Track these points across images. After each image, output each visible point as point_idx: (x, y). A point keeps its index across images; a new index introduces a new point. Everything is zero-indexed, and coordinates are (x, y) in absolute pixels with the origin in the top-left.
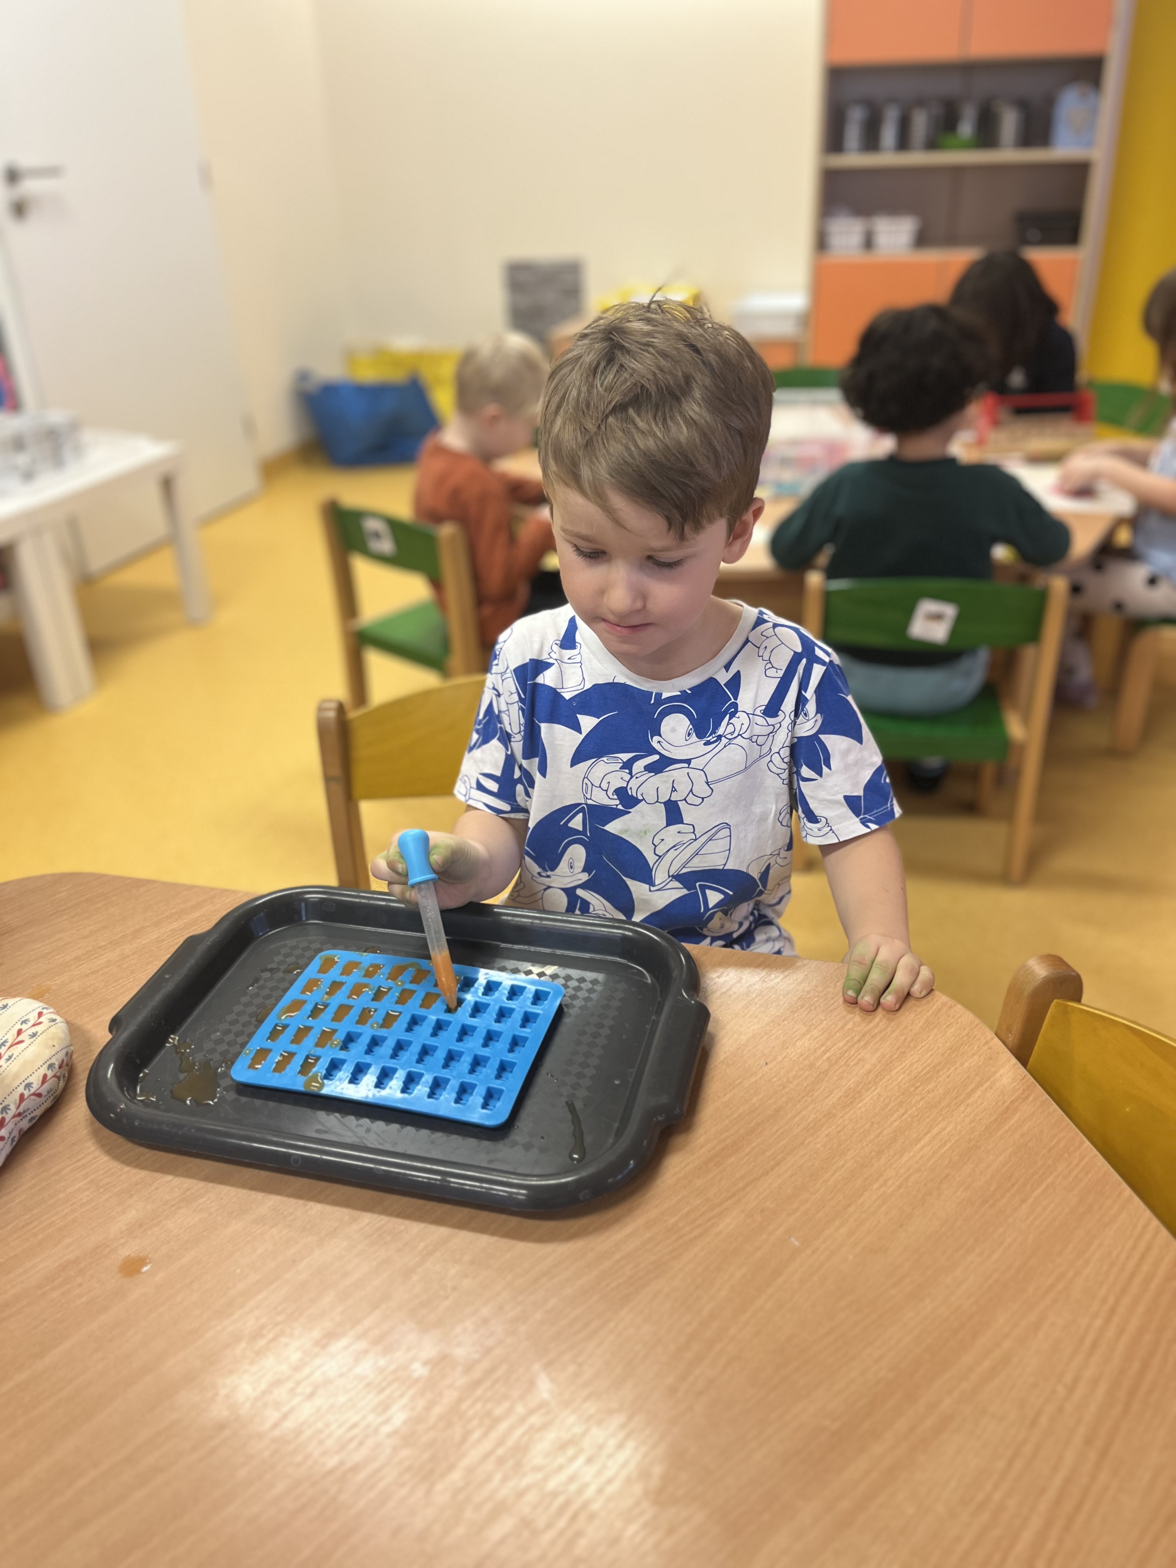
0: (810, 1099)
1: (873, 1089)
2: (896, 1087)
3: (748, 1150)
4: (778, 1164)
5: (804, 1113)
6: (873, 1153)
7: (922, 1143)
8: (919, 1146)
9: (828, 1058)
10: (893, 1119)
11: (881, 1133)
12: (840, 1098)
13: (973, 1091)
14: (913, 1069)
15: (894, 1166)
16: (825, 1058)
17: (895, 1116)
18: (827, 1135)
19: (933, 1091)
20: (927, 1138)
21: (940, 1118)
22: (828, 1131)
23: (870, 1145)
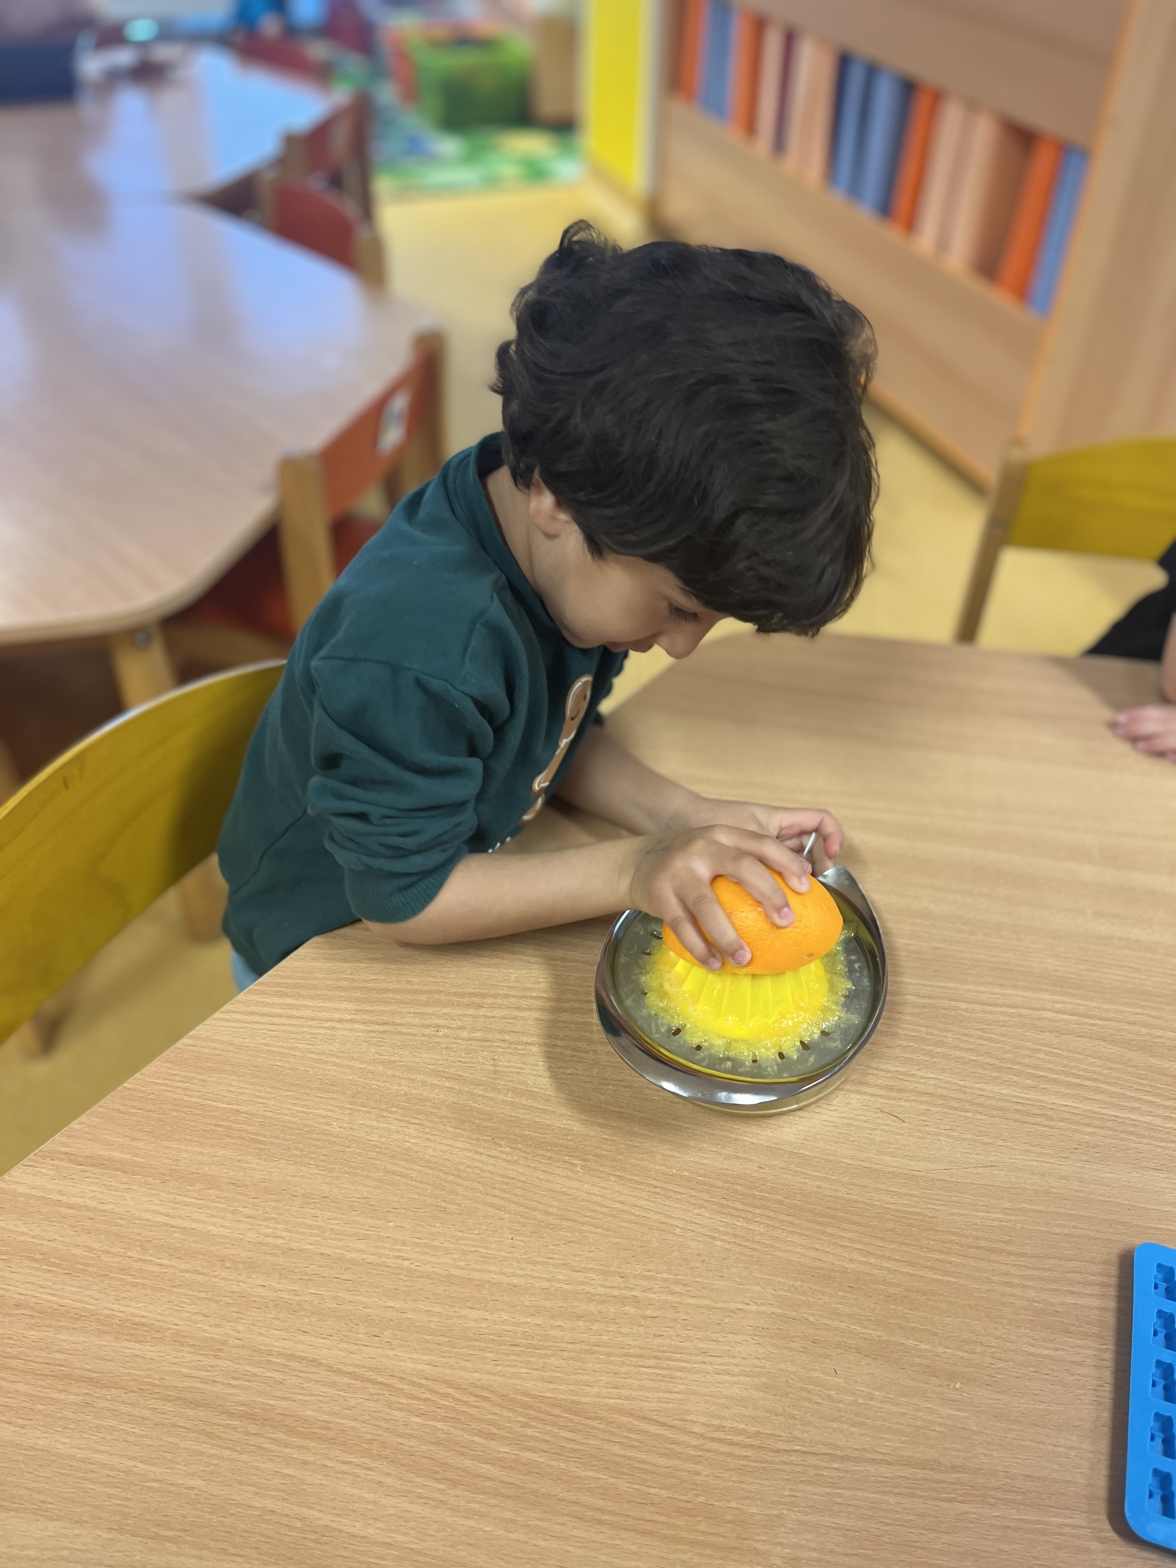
0: (158, 1376)
1: (107, 1312)
2: (94, 1287)
3: (284, 1404)
4: (292, 1357)
5: (185, 1371)
6: (227, 1265)
7: (188, 1224)
8: (194, 1225)
9: (62, 1391)
10: (157, 1269)
11: (187, 1271)
12: (140, 1342)
13: (70, 1206)
14: (50, 1284)
15: (241, 1236)
16: (62, 1396)
17: (151, 1268)
18: (217, 1326)
19: (87, 1246)
20: (175, 1222)
21: (137, 1222)
22: (209, 1328)
23: (215, 1273)
